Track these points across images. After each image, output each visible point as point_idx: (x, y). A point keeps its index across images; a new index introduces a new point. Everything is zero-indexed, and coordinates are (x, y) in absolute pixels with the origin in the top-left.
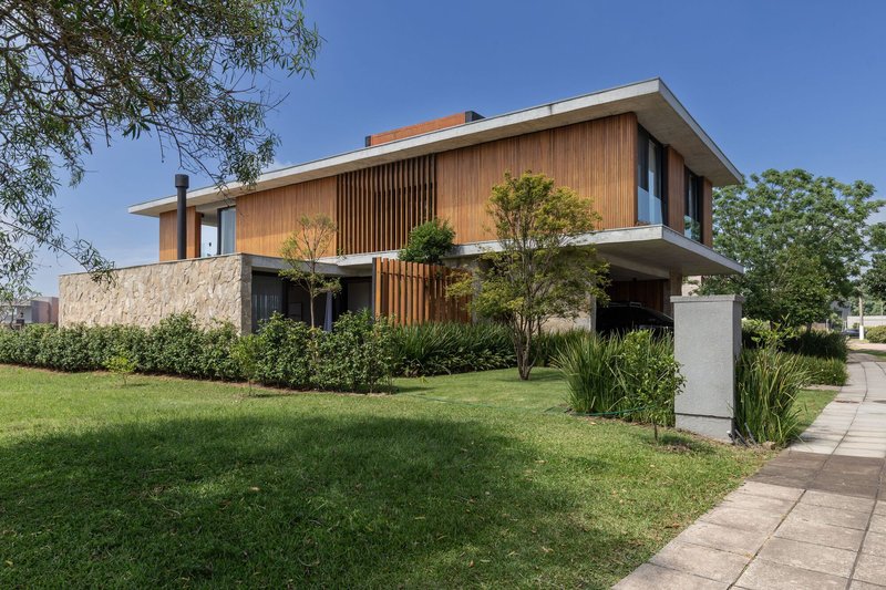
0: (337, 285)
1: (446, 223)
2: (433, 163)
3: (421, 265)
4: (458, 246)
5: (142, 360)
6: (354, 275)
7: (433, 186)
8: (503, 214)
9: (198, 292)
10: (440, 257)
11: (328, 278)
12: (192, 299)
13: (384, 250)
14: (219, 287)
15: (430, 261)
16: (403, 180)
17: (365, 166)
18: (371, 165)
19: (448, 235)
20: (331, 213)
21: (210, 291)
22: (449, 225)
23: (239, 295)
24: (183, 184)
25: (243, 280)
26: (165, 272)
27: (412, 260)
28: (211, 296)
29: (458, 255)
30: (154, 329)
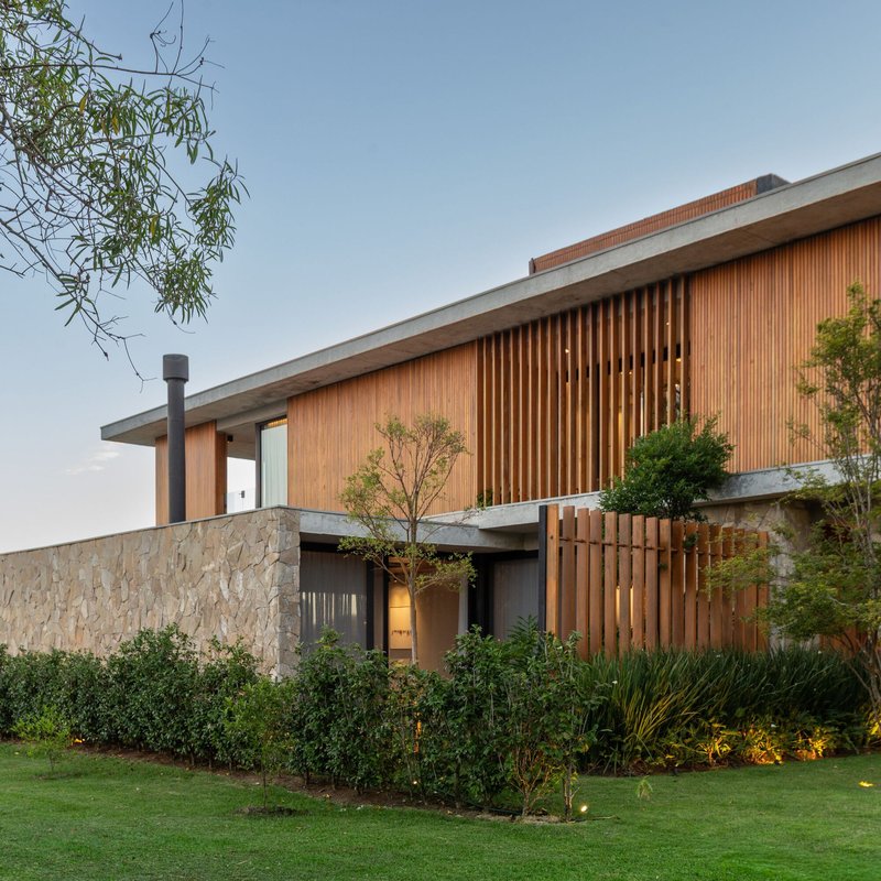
0: (465, 569)
1: (709, 426)
2: (681, 296)
3: (651, 521)
4: (738, 475)
5: (94, 722)
6: (513, 548)
7: (683, 348)
8: (846, 390)
9: (202, 588)
10: (697, 501)
11: (444, 553)
12: (192, 600)
13: (575, 491)
14: (240, 576)
15: (673, 514)
16: (614, 337)
17: (535, 315)
18: (547, 313)
19: (715, 451)
20: (467, 419)
21: (223, 585)
22: (719, 430)
23: (274, 592)
24: (176, 370)
25: (283, 561)
26: (145, 548)
27: (632, 510)
28: (226, 594)
29: (736, 495)
30: (113, 662)
